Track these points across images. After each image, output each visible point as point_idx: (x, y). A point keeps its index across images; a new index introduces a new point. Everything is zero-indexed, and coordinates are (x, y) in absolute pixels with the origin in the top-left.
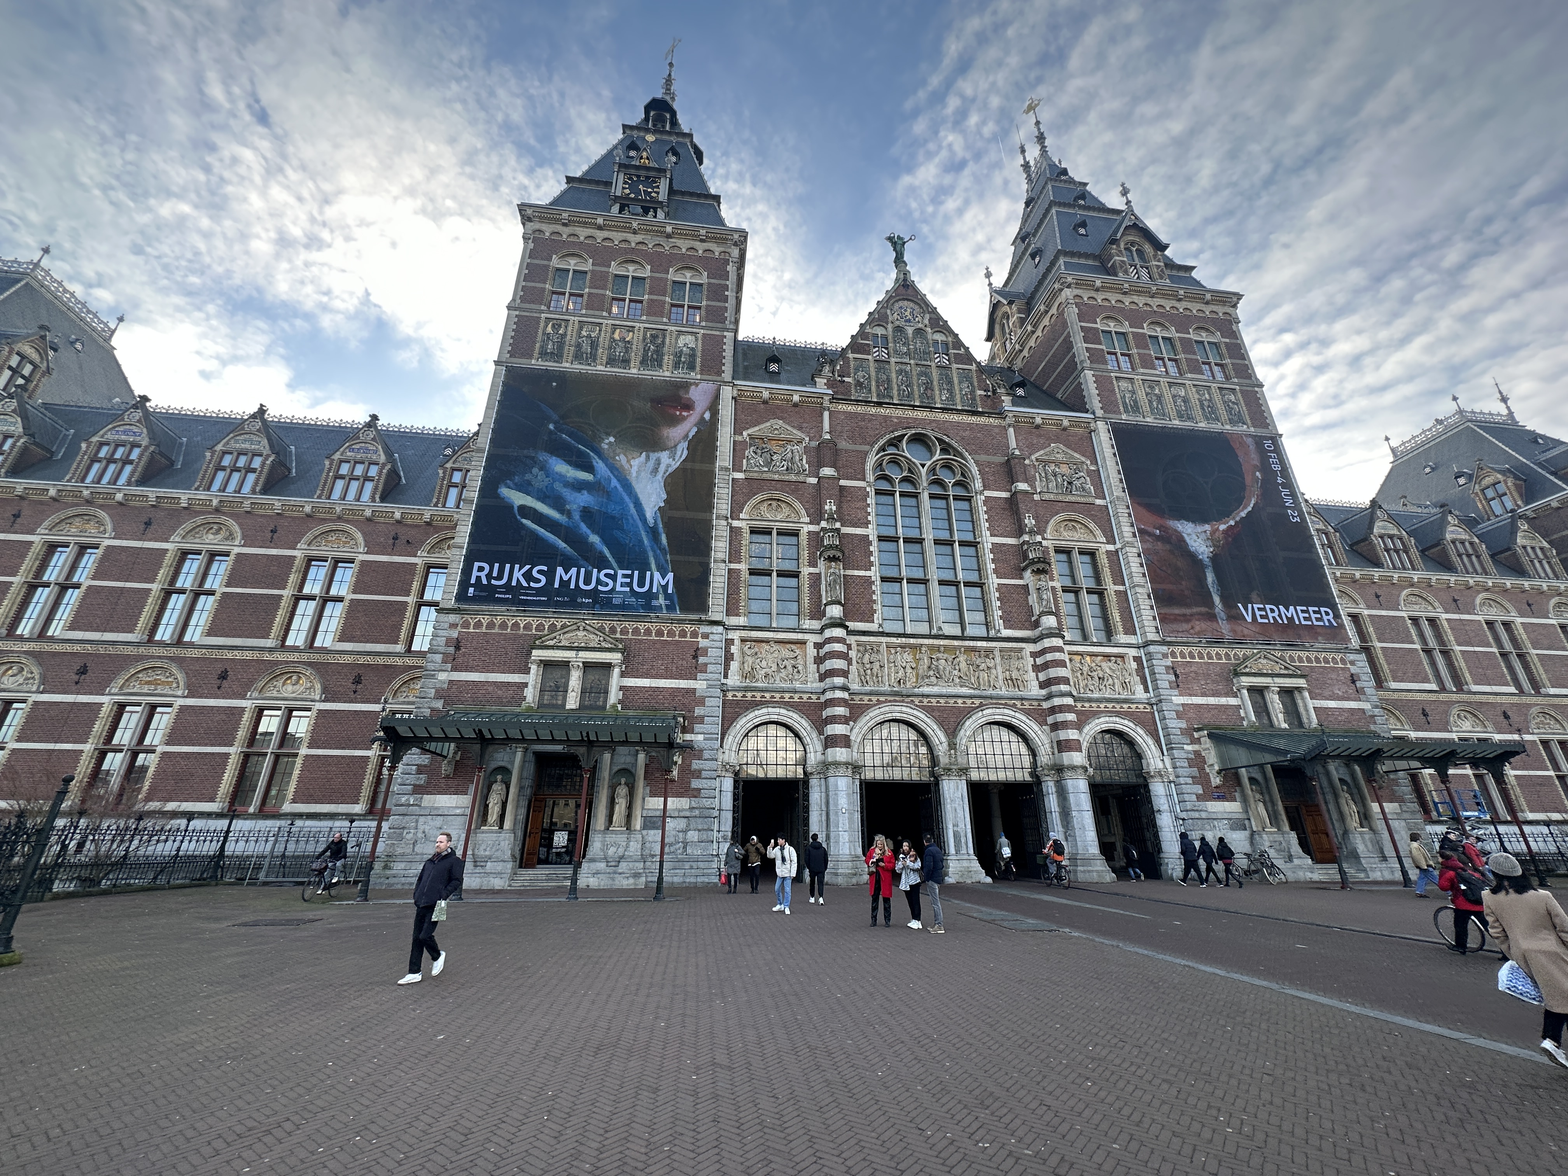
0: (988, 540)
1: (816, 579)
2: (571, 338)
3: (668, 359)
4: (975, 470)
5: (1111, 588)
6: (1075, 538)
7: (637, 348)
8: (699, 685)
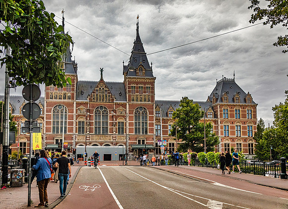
0: (109, 121)
1: (86, 128)
2: (54, 96)
3: (67, 98)
4: (109, 112)
5: (124, 127)
6: (121, 120)
7: (63, 96)
8: (73, 141)
